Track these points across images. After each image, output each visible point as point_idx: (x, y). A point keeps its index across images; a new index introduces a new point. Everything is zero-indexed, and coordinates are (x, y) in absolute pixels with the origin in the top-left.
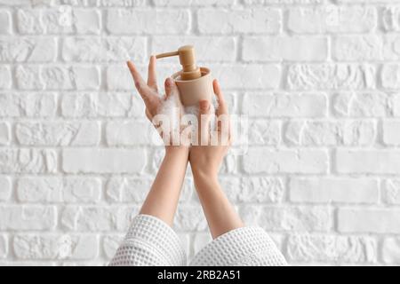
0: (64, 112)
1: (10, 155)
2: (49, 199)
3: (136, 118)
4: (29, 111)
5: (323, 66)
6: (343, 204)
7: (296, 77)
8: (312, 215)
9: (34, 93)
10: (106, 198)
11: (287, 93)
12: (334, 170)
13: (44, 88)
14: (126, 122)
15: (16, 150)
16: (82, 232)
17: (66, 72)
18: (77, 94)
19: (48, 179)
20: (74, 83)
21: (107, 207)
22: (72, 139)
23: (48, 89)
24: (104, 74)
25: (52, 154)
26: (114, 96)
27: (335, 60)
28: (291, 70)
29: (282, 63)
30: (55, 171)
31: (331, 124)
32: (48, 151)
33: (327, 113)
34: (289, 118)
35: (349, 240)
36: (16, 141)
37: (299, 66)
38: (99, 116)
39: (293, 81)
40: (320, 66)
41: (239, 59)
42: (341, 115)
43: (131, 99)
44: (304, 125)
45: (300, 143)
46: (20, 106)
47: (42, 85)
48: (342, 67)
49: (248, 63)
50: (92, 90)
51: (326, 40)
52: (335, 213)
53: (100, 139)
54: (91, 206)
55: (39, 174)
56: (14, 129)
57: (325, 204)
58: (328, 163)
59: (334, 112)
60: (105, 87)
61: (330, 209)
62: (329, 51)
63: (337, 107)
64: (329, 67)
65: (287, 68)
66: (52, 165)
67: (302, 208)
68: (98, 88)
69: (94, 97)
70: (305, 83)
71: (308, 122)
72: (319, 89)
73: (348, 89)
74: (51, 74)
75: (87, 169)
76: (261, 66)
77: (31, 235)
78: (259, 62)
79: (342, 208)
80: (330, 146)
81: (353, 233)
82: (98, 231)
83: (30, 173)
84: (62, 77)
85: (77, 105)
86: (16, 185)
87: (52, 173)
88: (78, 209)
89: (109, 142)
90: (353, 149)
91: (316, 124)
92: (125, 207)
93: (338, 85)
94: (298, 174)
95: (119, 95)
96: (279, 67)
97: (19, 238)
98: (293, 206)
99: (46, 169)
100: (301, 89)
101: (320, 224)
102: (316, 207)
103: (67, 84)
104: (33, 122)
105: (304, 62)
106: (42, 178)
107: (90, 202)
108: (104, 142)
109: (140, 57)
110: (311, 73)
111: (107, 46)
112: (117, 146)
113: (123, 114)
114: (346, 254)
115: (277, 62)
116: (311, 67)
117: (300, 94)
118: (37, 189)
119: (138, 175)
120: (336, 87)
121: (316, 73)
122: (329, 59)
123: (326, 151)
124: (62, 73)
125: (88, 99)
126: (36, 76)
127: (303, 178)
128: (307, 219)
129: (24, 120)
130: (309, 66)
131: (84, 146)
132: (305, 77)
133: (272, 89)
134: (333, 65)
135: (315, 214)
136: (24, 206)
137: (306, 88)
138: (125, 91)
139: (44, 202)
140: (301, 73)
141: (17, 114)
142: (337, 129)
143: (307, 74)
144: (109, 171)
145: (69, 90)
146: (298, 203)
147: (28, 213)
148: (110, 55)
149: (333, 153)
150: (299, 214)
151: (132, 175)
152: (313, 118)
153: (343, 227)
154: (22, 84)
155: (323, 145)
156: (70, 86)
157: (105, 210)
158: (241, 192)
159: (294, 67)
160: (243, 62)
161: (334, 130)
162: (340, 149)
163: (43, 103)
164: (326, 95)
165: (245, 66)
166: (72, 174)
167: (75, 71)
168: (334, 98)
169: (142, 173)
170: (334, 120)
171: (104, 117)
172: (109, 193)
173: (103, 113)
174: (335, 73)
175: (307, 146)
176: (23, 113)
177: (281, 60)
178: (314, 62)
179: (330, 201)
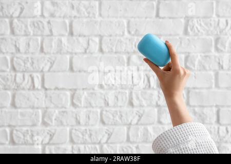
0: (45, 50)
1: (9, 77)
2: (36, 105)
3: (92, 53)
4: (22, 49)
5: (211, 20)
6: (223, 106)
7: (193, 27)
8: (203, 113)
9: (25, 38)
10: (73, 104)
11: (188, 37)
12: (217, 86)
13: (32, 34)
14: (85, 56)
15: (13, 74)
16: (58, 126)
17: (45, 24)
18: (54, 38)
19: (35, 92)
20: (51, 31)
21: (74, 110)
22: (51, 67)
23: (34, 35)
24: (71, 26)
25: (38, 77)
26: (77, 39)
27: (218, 16)
28: (190, 23)
29: (185, 18)
30: (40, 87)
31: (215, 57)
32: (35, 75)
33: (213, 50)
34: (189, 53)
35: (227, 129)
36: (14, 69)
37: (195, 20)
38: (68, 52)
39: (191, 30)
40: (209, 20)
41: (157, 15)
42: (222, 51)
43: (89, 41)
44: (198, 58)
45: (196, 69)
46: (16, 46)
47: (30, 33)
48: (223, 21)
49: (163, 18)
50: (63, 35)
51: (212, 3)
52: (218, 113)
53: (68, 67)
54: (63, 110)
55: (29, 89)
56: (12, 60)
57: (211, 106)
58: (213, 81)
59: (217, 49)
60: (71, 34)
61: (215, 110)
62: (214, 10)
63: (219, 46)
64: (214, 21)
65: (188, 21)
66: (38, 84)
67: (196, 109)
68: (67, 34)
69: (64, 40)
70: (199, 31)
71: (201, 56)
72: (208, 35)
73: (226, 34)
74: (36, 25)
75: (61, 86)
76: (171, 20)
77: (25, 129)
78: (170, 18)
79: (222, 109)
80: (214, 70)
81: (229, 125)
82: (68, 125)
83: (23, 89)
84: (43, 27)
85: (53, 45)
86: (14, 97)
87: (37, 89)
88: (55, 111)
89: (75, 69)
90: (229, 72)
91: (206, 56)
92: (85, 110)
93: (220, 32)
94: (194, 88)
95: (81, 39)
96: (183, 21)
97: (17, 130)
98: (192, 108)
99: (34, 86)
100: (196, 35)
101: (208, 119)
102: (205, 109)
103: (47, 32)
104: (25, 56)
105: (198, 17)
106: (31, 92)
107: (62, 107)
108: (71, 69)
109: (94, 14)
110: (203, 24)
111: (73, 7)
112: (80, 71)
113: (83, 51)
114: (224, 137)
115: (181, 18)
116: (203, 21)
117: (196, 38)
118: (28, 99)
119: (93, 89)
120: (219, 33)
121: (206, 24)
122: (214, 16)
123: (212, 73)
124: (43, 24)
125: (61, 41)
126: (26, 26)
127: (197, 91)
128: (200, 116)
129: (18, 55)
130: (201, 20)
131: (59, 71)
132: (199, 27)
133: (178, 35)
134: (217, 20)
135: (205, 113)
136: (19, 110)
137: (200, 34)
138: (85, 36)
139: (33, 108)
140: (196, 25)
141: (14, 50)
142: (219, 60)
143: (201, 25)
144: (75, 87)
145: (48, 36)
146: (194, 106)
147: (22, 115)
148: (74, 13)
149: (217, 75)
150: (195, 113)
151: (89, 89)
152: (204, 53)
153: (222, 121)
154: (17, 31)
155: (210, 69)
156: (49, 33)
157: (72, 112)
158: (159, 100)
159: (192, 21)
160: (160, 18)
161: (218, 60)
162: (221, 72)
163: (31, 44)
164: (213, 38)
165: (161, 20)
166: (50, 89)
167: (51, 23)
168: (217, 40)
169: (96, 88)
170: (217, 54)
171: (71, 53)
172: (74, 101)
173: (70, 51)
174: (218, 24)
175: (200, 70)
176: (18, 50)
177: (184, 16)
178: (205, 17)
179: (215, 105)
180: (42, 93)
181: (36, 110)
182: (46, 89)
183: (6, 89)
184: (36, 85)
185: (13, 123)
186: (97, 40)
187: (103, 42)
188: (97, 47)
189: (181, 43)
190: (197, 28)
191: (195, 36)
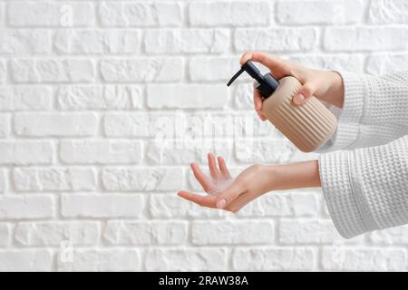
180: (143, 114)
181: (135, 141)
182: (149, 109)
183: (90, 109)
184: (135, 104)
185: (102, 160)
186: (227, 32)
187: (236, 35)
188: (228, 44)
189: (358, 35)
190: (383, 12)
191: (380, 24)
